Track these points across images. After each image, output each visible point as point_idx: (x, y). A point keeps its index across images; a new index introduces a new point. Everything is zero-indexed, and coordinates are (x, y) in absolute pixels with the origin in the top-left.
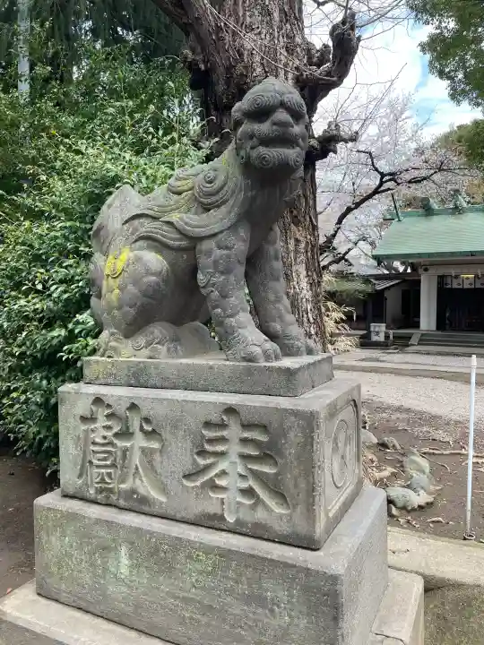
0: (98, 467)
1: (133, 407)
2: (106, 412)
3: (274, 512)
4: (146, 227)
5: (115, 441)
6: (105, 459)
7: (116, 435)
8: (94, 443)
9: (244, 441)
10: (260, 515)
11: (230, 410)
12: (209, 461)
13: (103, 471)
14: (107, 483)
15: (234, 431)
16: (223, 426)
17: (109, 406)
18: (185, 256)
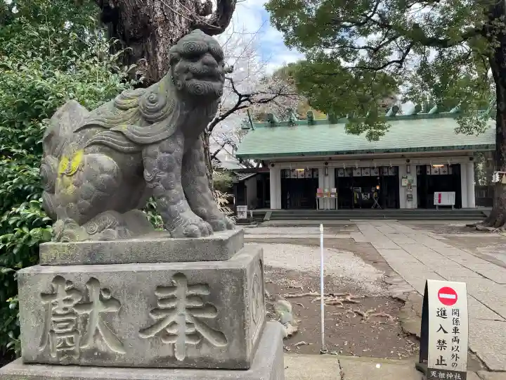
0: (60, 334)
1: (93, 281)
2: (66, 287)
3: (216, 347)
4: (98, 134)
5: (76, 311)
6: (66, 327)
7: (77, 306)
8: (55, 315)
9: (190, 297)
10: (205, 351)
11: (179, 275)
12: (160, 317)
13: (65, 337)
14: (70, 347)
15: (181, 291)
16: (172, 287)
17: (69, 282)
18: (132, 158)
